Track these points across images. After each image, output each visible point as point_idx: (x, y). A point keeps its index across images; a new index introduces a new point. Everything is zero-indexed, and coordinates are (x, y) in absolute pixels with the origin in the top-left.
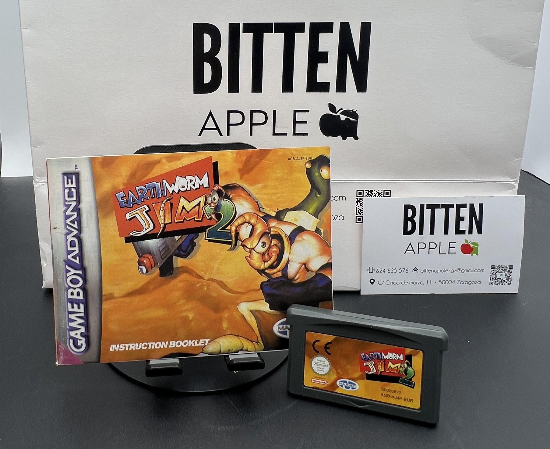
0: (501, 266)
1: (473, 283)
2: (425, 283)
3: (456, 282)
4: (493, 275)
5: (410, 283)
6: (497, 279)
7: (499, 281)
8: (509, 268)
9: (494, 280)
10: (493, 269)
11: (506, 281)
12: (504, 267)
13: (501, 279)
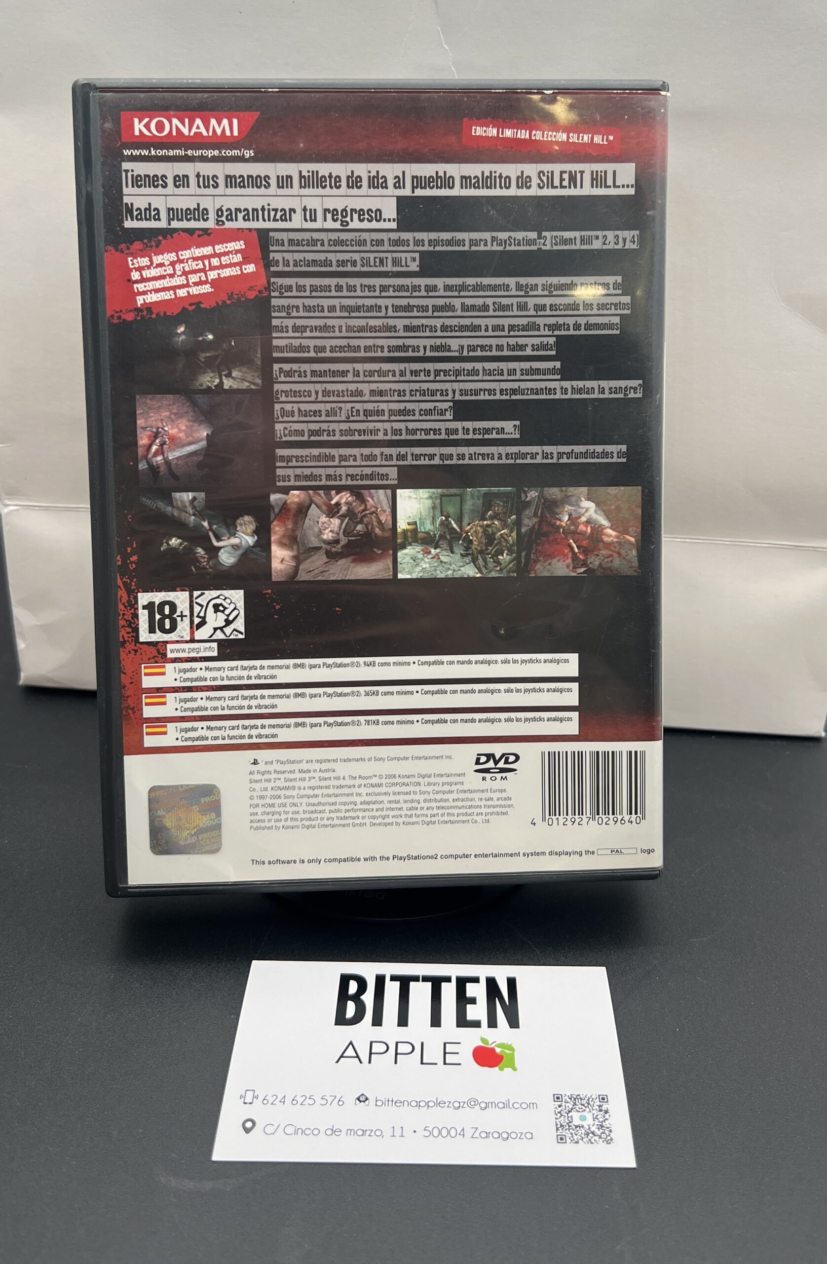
0: (579, 1095)
1: (513, 1135)
2: (388, 1132)
3: (469, 1132)
4: (562, 1118)
5: (349, 1131)
6: (574, 1127)
7: (580, 1132)
8: (598, 1100)
10: (559, 1103)
11: (599, 1133)
12: (587, 1098)
13: (583, 1127)
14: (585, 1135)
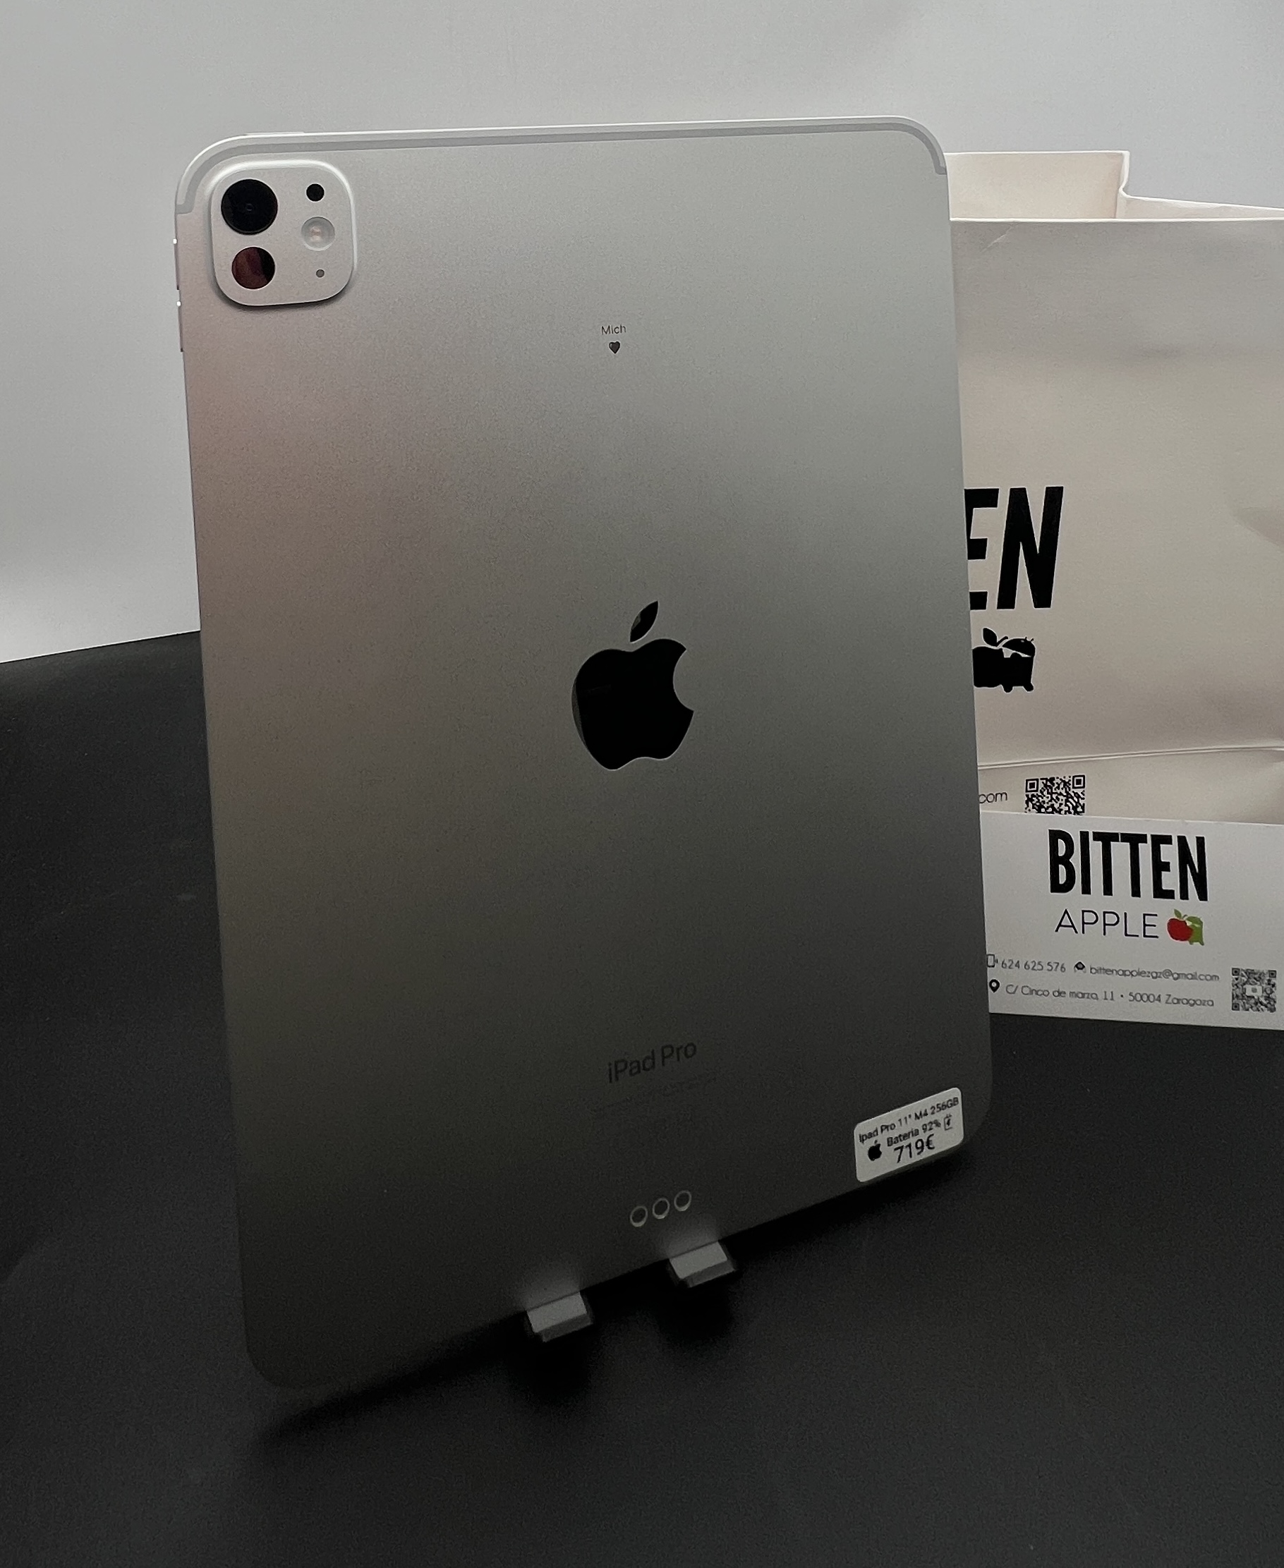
9: (1240, 1001)
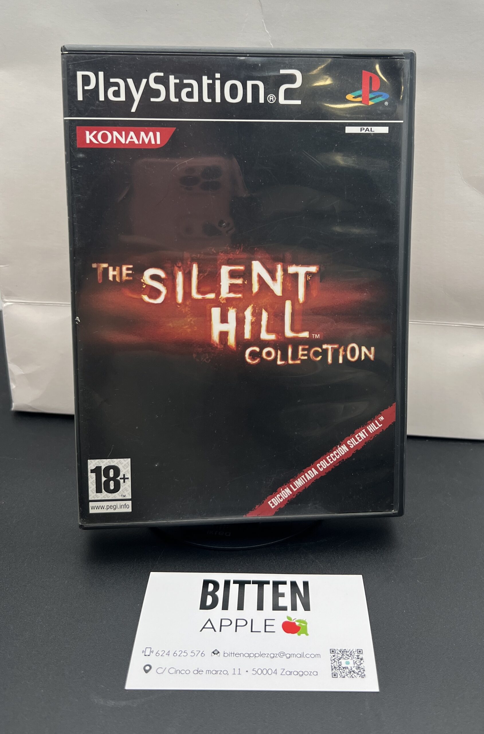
14: (348, 673)
